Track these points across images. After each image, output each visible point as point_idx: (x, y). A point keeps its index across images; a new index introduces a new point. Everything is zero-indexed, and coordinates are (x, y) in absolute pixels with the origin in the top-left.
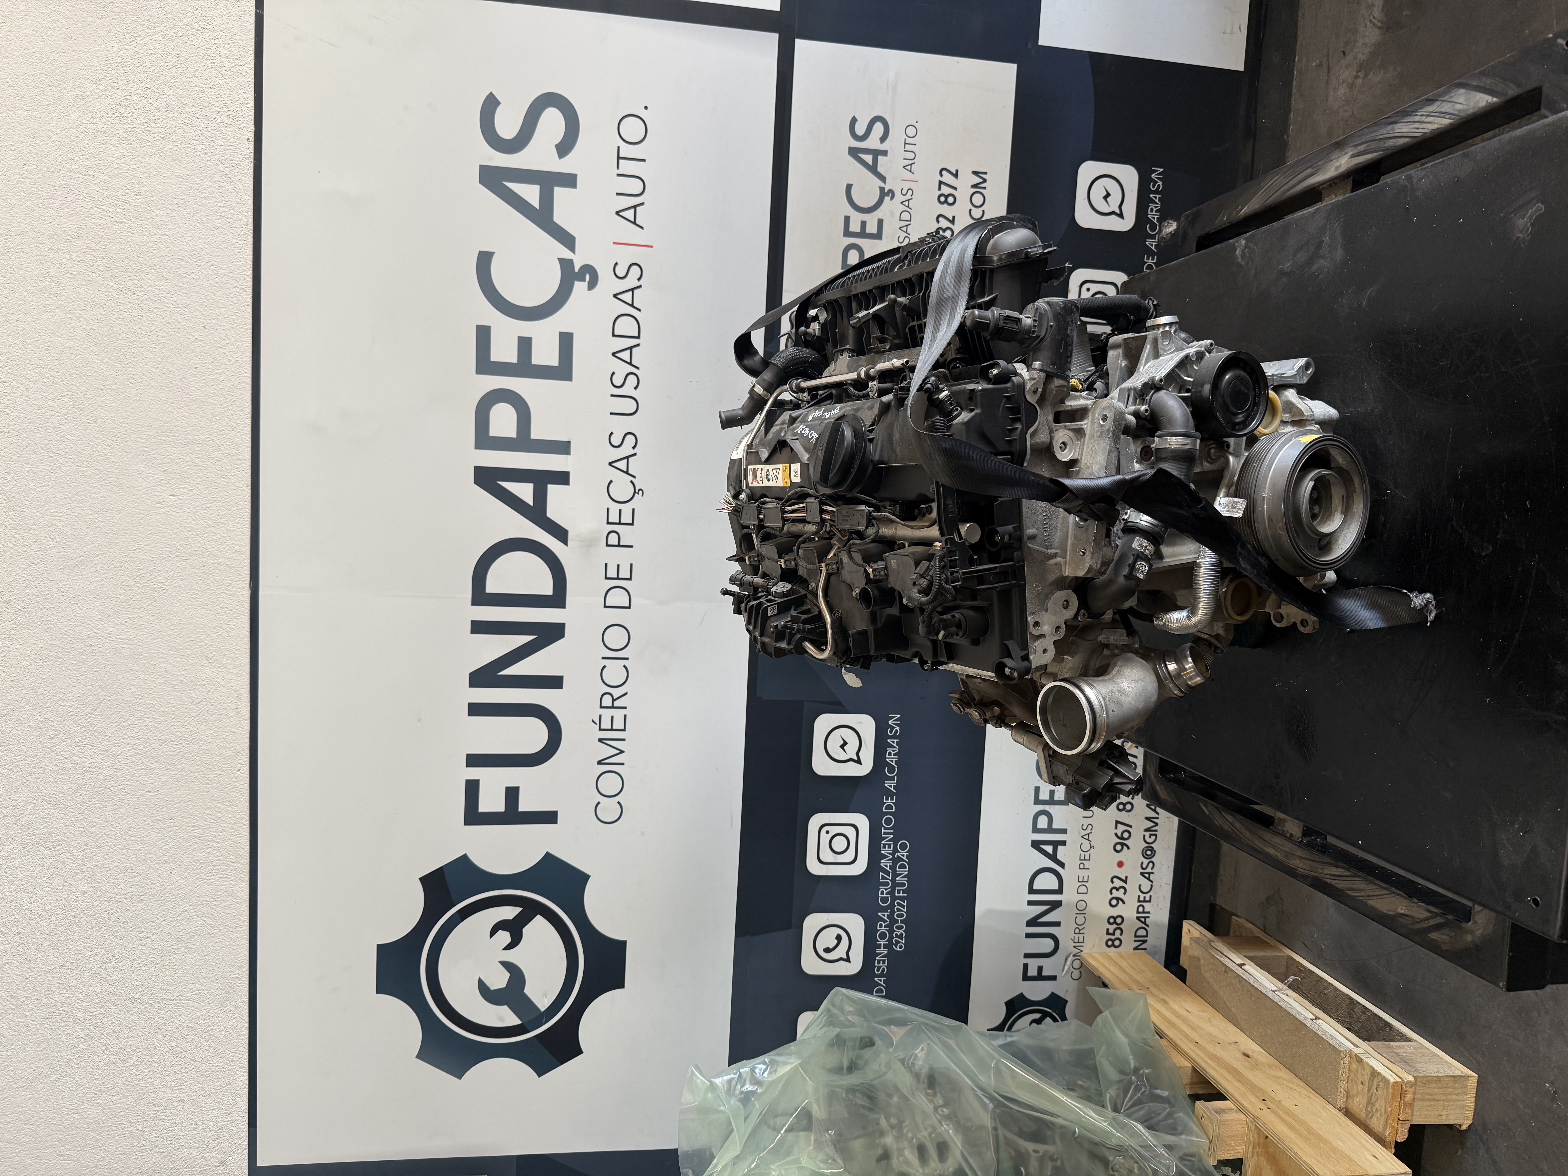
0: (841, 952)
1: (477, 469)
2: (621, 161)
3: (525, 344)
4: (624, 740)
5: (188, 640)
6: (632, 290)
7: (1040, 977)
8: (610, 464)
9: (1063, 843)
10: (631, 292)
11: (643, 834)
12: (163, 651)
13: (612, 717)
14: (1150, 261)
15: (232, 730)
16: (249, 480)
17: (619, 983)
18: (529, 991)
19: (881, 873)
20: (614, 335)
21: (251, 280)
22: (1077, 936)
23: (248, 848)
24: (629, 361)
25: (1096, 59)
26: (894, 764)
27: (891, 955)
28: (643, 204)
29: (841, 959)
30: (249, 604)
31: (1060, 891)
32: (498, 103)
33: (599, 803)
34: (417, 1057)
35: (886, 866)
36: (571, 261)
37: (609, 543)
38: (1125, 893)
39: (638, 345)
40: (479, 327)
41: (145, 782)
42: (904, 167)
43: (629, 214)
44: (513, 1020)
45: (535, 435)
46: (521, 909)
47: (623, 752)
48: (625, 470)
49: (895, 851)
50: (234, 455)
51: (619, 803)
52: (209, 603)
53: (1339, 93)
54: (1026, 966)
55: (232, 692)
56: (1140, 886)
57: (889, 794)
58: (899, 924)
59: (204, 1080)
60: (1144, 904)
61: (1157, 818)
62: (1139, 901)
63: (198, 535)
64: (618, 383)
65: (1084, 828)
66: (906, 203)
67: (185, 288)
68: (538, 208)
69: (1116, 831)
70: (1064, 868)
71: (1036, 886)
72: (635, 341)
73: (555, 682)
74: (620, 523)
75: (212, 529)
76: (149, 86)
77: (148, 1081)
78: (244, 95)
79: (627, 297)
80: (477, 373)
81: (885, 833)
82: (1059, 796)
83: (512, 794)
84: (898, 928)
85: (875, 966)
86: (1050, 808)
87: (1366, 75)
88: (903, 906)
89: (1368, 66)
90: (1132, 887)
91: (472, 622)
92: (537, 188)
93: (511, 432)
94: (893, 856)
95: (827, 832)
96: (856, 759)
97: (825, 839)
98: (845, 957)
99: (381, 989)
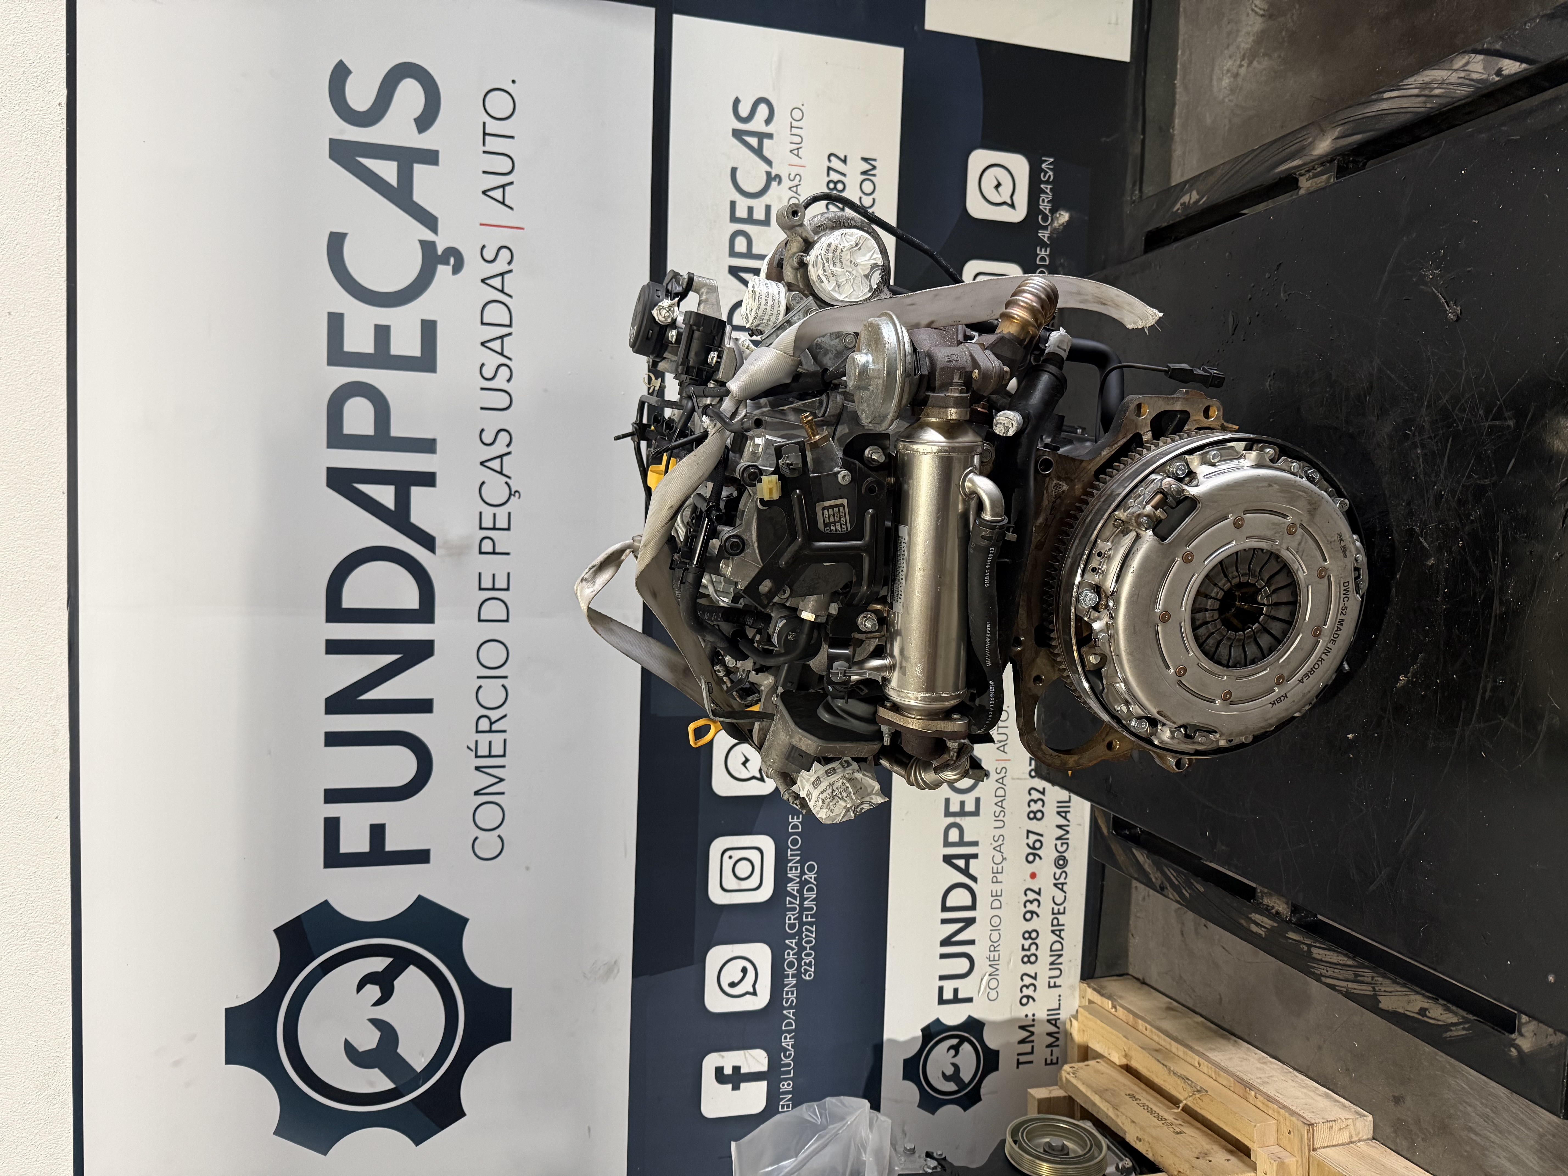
0: (746, 986)
1: (329, 470)
2: (487, 138)
3: (382, 333)
4: (503, 767)
6: (502, 274)
7: (956, 1000)
8: (482, 463)
9: (975, 856)
10: (500, 278)
11: (527, 868)
13: (490, 742)
14: (1043, 253)
17: (506, 1036)
18: (403, 1050)
19: (788, 898)
20: (482, 323)
21: (65, 261)
22: (992, 954)
24: (500, 352)
25: (986, 45)
27: (801, 984)
28: (511, 183)
29: (747, 993)
30: (66, 627)
31: (973, 907)
32: (349, 72)
34: (274, 1133)
35: (793, 890)
36: (434, 243)
38: (1039, 906)
39: (510, 334)
40: (330, 315)
42: (791, 151)
43: (497, 194)
44: (384, 1084)
45: (394, 432)
46: (391, 959)
47: (504, 780)
48: (499, 470)
49: (803, 873)
50: (47, 458)
51: (499, 836)
53: (1223, 83)
54: (941, 989)
55: (49, 728)
56: (1053, 897)
58: (808, 951)
60: (1058, 916)
61: (1068, 826)
62: (1053, 913)
64: (488, 375)
65: (996, 839)
66: (794, 189)
68: (395, 186)
69: (1027, 841)
70: (976, 882)
71: (949, 904)
72: (506, 330)
73: (424, 706)
74: (494, 528)
78: (55, 55)
79: (496, 282)
81: (791, 855)
82: (970, 807)
83: (378, 832)
84: (807, 955)
85: (783, 999)
86: (961, 820)
87: (1250, 64)
88: (812, 932)
89: (1251, 55)
90: (1046, 899)
91: (327, 641)
92: (395, 165)
93: (368, 429)
94: (800, 879)
95: (730, 857)
96: (758, 776)
97: (728, 864)
98: (751, 990)
99: (231, 1059)
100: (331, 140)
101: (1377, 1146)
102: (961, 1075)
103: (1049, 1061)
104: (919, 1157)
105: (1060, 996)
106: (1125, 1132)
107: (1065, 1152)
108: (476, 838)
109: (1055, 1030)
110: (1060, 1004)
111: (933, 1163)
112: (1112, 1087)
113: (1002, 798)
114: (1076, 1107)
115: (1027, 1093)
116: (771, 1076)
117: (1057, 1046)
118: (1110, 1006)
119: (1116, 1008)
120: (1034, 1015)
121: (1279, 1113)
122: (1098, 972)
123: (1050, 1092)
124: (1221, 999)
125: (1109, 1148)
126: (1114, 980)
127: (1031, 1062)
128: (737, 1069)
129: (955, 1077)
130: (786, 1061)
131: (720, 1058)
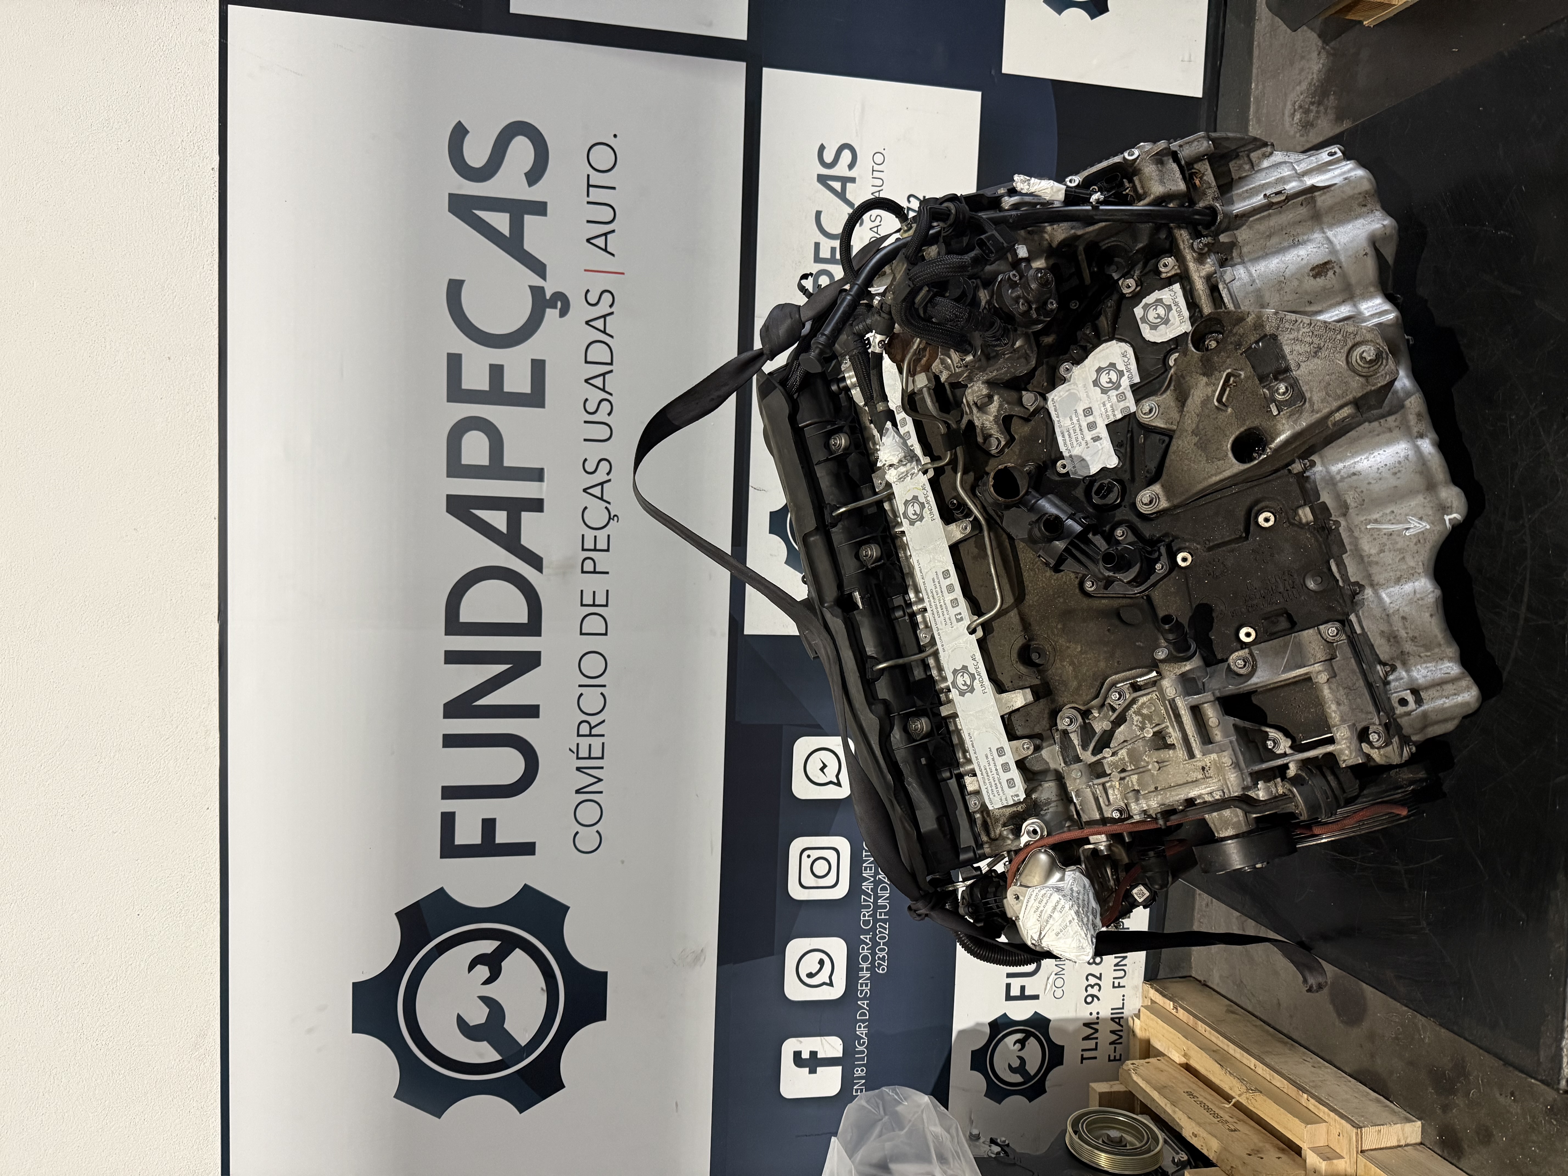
0: (823, 977)
1: (449, 498)
2: (591, 189)
3: (497, 372)
4: (602, 768)
6: (604, 317)
7: (1023, 996)
8: (585, 490)
10: (602, 320)
11: (623, 862)
13: (590, 745)
17: (601, 1015)
18: (509, 1025)
19: (863, 896)
20: (586, 362)
24: (602, 387)
25: (1058, 86)
27: (874, 977)
28: (613, 231)
29: (824, 984)
30: (217, 638)
32: (467, 132)
33: (577, 833)
34: (395, 1097)
35: (868, 889)
36: (543, 288)
37: (585, 570)
39: (611, 371)
40: (449, 355)
42: (872, 194)
43: (600, 242)
44: (493, 1056)
45: (507, 463)
46: (499, 943)
47: (602, 780)
48: (600, 496)
49: (877, 873)
50: (201, 487)
51: (598, 832)
54: (1008, 986)
55: (202, 728)
58: (882, 946)
64: (591, 409)
66: (875, 229)
67: (149, 319)
68: (508, 235)
72: (608, 368)
73: (532, 711)
74: (595, 550)
79: (599, 324)
80: (449, 400)
81: (866, 856)
83: (489, 826)
84: (880, 950)
85: (858, 990)
87: (1321, 101)
88: (885, 929)
91: (446, 652)
92: (507, 216)
93: (484, 460)
94: (875, 878)
95: (809, 856)
96: (836, 781)
97: (806, 863)
98: (828, 981)
99: (357, 1028)
100: (450, 194)
101: (1424, 1150)
102: (1026, 1068)
103: (1112, 1058)
104: (984, 1143)
105: (1124, 996)
106: (1182, 1128)
107: (1123, 1144)
109: (1120, 1028)
110: (1123, 1003)
111: (996, 1149)
112: (1170, 1084)
114: (1136, 1102)
115: (1088, 1086)
116: (845, 1062)
117: (1121, 1043)
118: (1172, 1007)
119: (1177, 1009)
120: (1098, 1013)
121: (1329, 1115)
122: (1161, 975)
123: (1111, 1086)
124: (1279, 1004)
125: (1165, 1142)
126: (1177, 982)
127: (1095, 1058)
128: (813, 1054)
129: (1021, 1069)
130: (860, 1048)
131: (799, 1043)
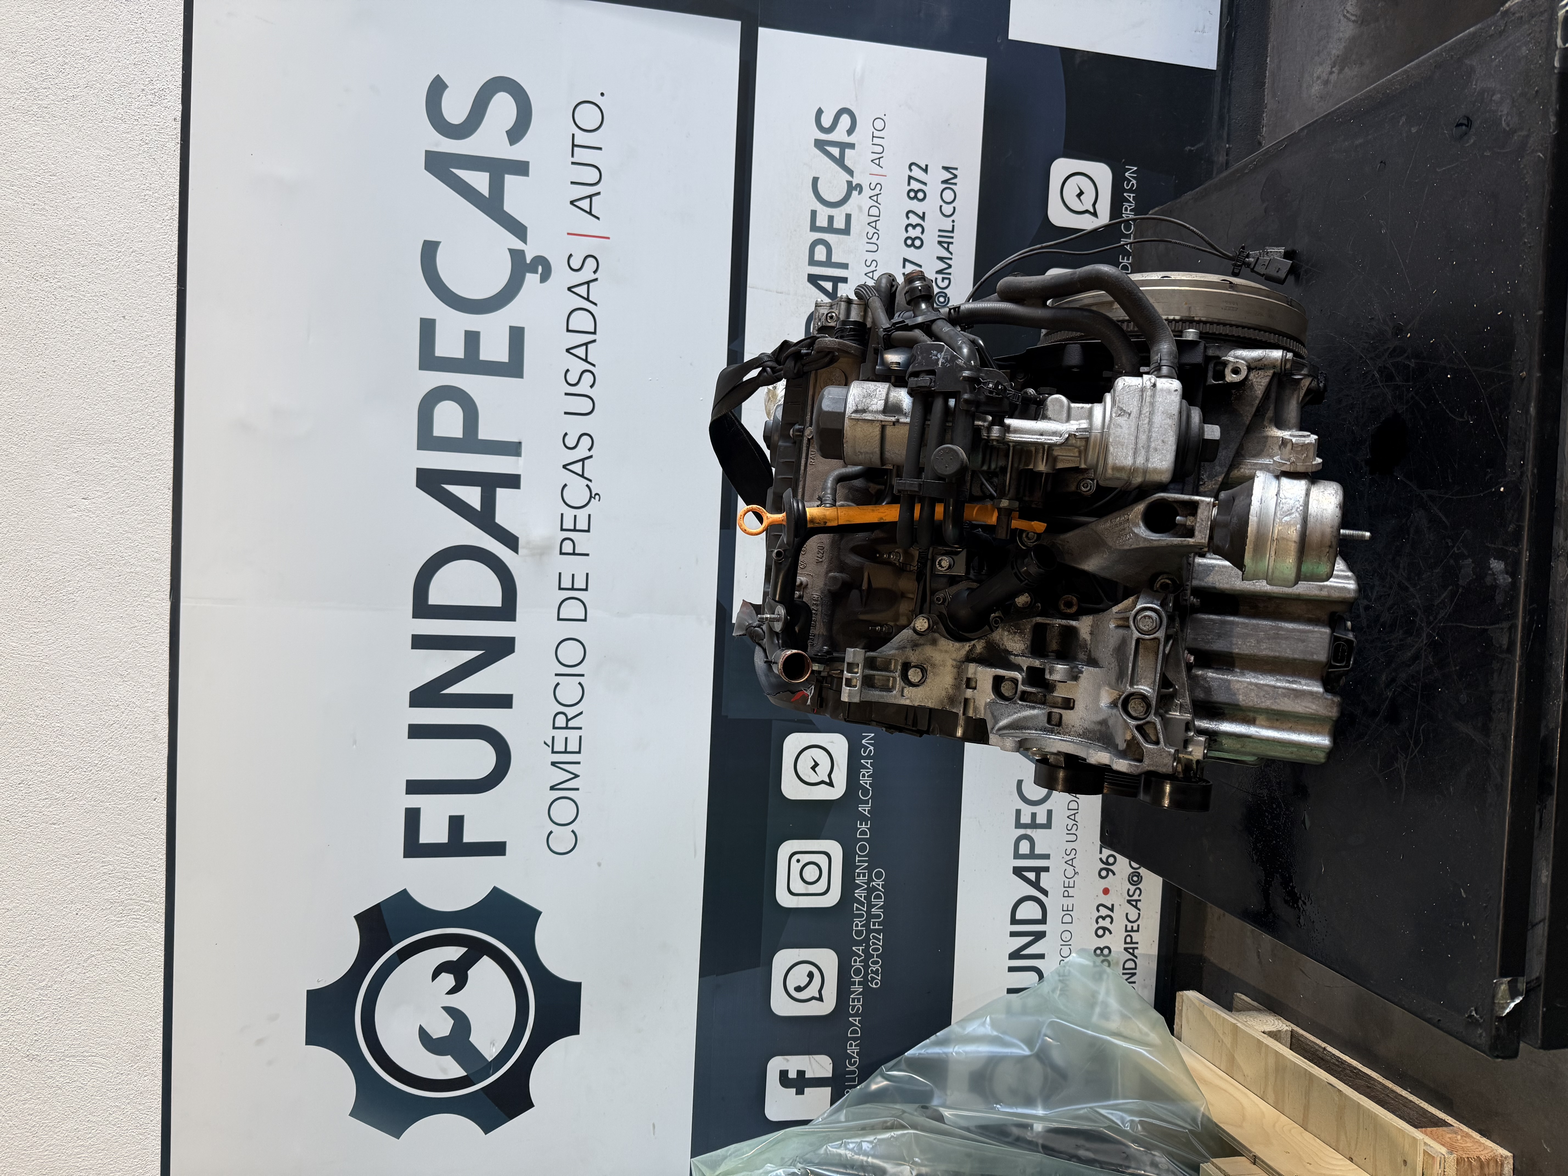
0: (812, 991)
1: (420, 471)
2: (576, 149)
3: (472, 339)
4: (579, 763)
5: (100, 656)
6: (588, 283)
8: (565, 467)
9: (1046, 869)
10: (586, 286)
11: (599, 864)
12: (71, 669)
13: (566, 739)
14: (1125, 261)
15: (148, 755)
16: (171, 481)
17: (574, 1030)
18: (475, 1039)
19: (855, 904)
20: (568, 330)
21: (176, 267)
23: (164, 885)
24: (584, 358)
25: (1067, 54)
26: (868, 787)
27: (867, 992)
28: (599, 193)
29: (813, 998)
30: (169, 617)
31: (1043, 921)
32: (446, 87)
34: (350, 1115)
35: (861, 896)
36: (523, 251)
37: (563, 551)
38: (1111, 923)
39: (594, 341)
40: (423, 321)
41: (49, 814)
42: (872, 161)
43: (585, 204)
44: (456, 1071)
45: (482, 436)
46: (466, 949)
47: (578, 776)
48: (581, 473)
49: (870, 880)
50: (155, 455)
51: (573, 831)
52: (124, 615)
53: (1313, 90)
55: (149, 713)
56: (1127, 914)
57: (863, 818)
58: (875, 959)
59: (111, 1146)
60: (1132, 934)
62: (1126, 931)
63: (113, 541)
64: (573, 381)
65: (1068, 853)
66: (875, 198)
67: (103, 275)
68: (487, 196)
69: (1100, 856)
70: (1047, 896)
71: (1019, 916)
72: (590, 337)
73: (504, 701)
74: (575, 530)
75: (129, 535)
76: (67, 61)
77: (47, 1148)
78: (172, 73)
79: (582, 290)
80: (421, 368)
81: (859, 861)
82: (1041, 819)
83: (456, 823)
84: (873, 963)
85: (850, 1006)
86: (1032, 832)
87: (1341, 71)
88: (879, 940)
89: (1342, 62)
90: (1117, 914)
91: (413, 636)
92: (487, 175)
93: (457, 432)
94: (868, 885)
95: (798, 861)
96: (828, 781)
97: (796, 868)
98: (818, 996)
99: (310, 1040)
100: (426, 151)
108: (551, 832)
113: (1076, 811)
116: (836, 1082)
128: (801, 1073)
130: (852, 1068)
131: (785, 1062)
